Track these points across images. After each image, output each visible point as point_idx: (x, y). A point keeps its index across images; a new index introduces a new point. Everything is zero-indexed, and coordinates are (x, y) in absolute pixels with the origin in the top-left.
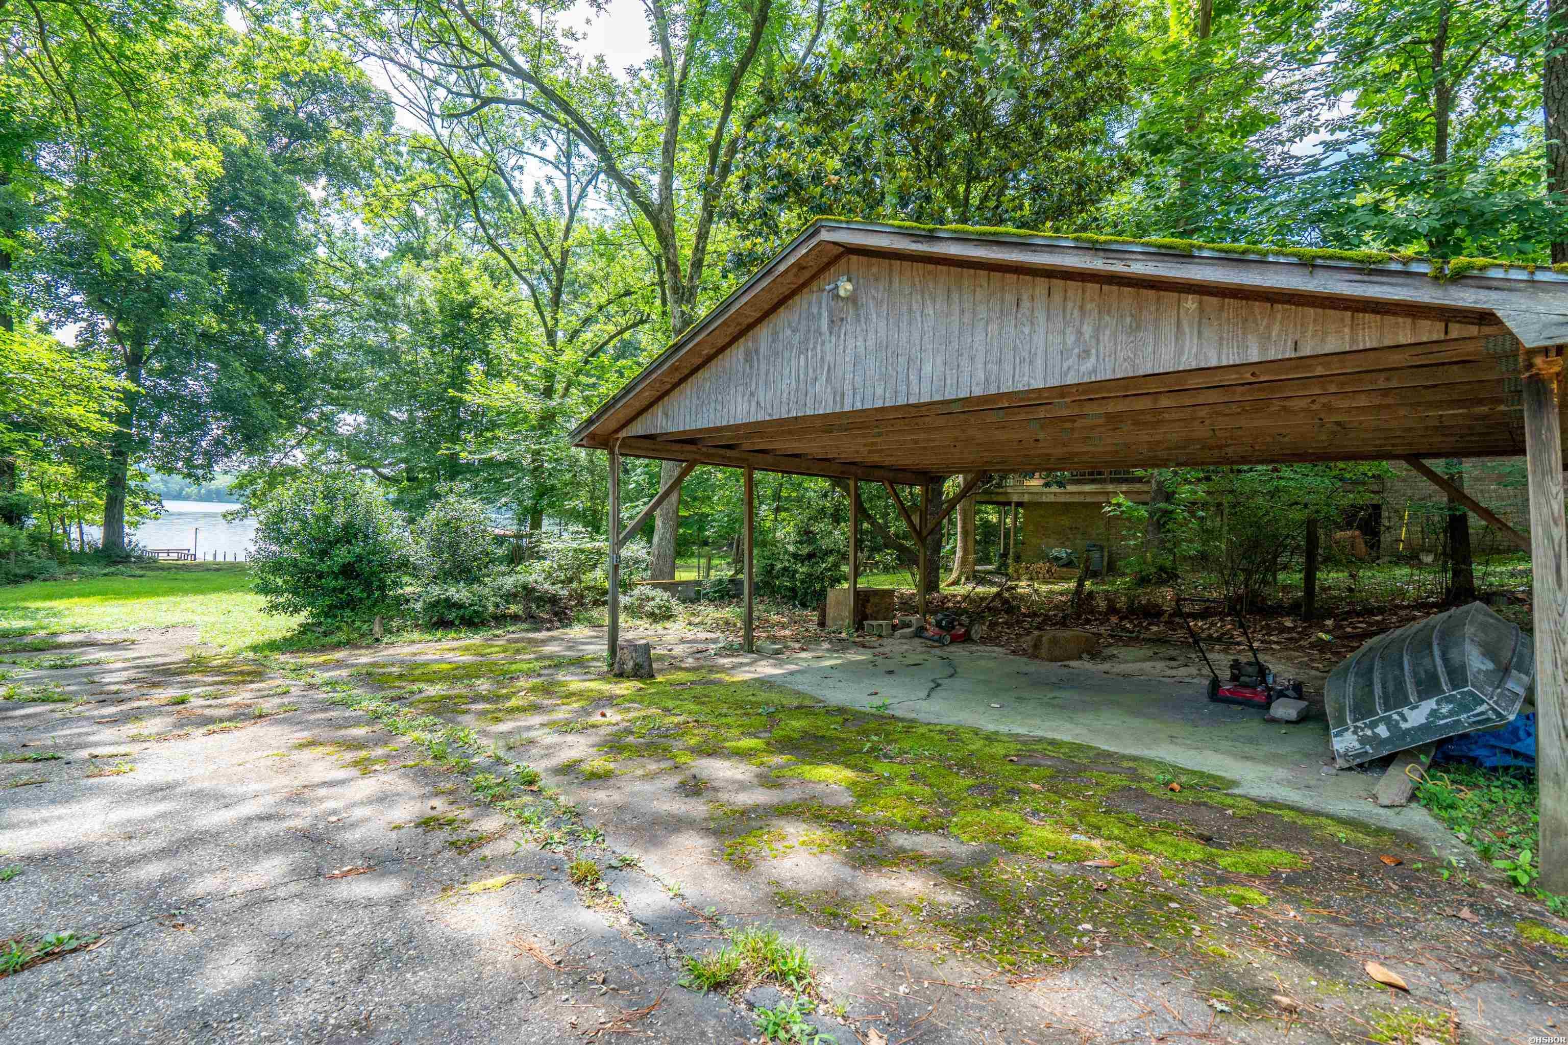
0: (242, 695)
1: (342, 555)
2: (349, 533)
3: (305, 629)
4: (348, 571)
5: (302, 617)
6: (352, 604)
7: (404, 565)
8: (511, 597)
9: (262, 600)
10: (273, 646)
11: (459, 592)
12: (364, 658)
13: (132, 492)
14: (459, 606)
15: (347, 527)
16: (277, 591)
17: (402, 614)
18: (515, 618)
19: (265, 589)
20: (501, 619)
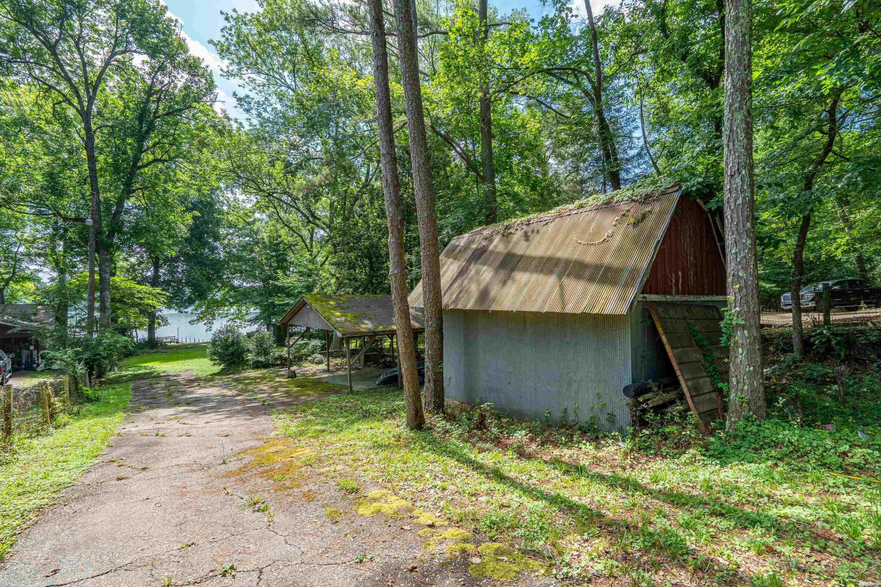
0: (211, 384)
1: (231, 349)
2: (233, 343)
3: (223, 369)
4: (232, 354)
5: (222, 366)
6: (234, 363)
7: (248, 351)
8: (276, 359)
9: (212, 363)
10: (215, 374)
11: (262, 359)
12: (236, 376)
13: (158, 318)
14: (261, 362)
15: (233, 341)
16: (215, 360)
17: (248, 365)
18: (278, 365)
19: (212, 360)
20: (274, 365)
